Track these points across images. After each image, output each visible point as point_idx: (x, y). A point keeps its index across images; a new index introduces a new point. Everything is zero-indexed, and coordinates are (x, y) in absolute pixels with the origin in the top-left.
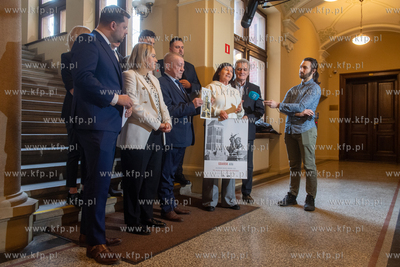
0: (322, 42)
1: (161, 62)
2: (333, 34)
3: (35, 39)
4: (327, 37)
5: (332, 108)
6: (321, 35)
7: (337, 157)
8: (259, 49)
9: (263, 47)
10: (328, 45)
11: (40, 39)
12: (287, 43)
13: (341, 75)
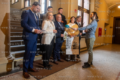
0: (108, 7)
1: (55, 16)
2: (112, 5)
3: (24, 7)
4: (110, 5)
5: (111, 27)
6: (108, 5)
7: (111, 43)
8: (87, 10)
9: (88, 9)
10: (110, 8)
11: (25, 8)
12: (96, 8)
13: (114, 17)
